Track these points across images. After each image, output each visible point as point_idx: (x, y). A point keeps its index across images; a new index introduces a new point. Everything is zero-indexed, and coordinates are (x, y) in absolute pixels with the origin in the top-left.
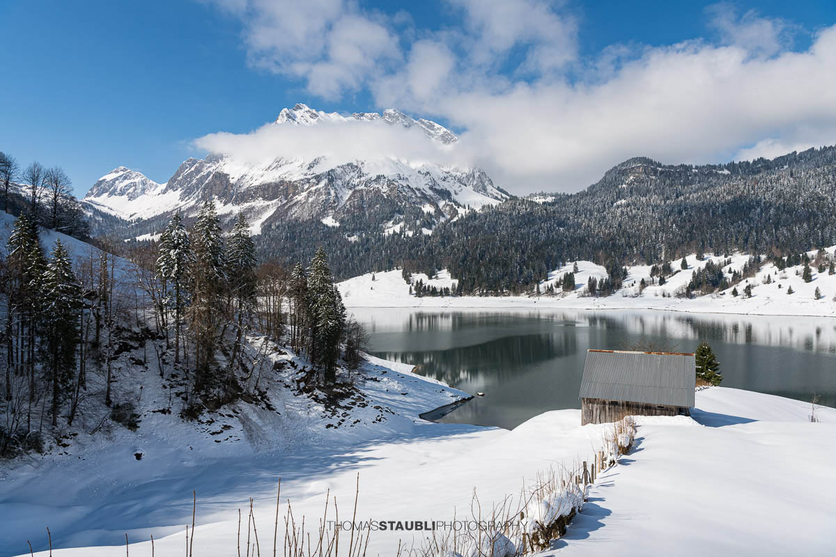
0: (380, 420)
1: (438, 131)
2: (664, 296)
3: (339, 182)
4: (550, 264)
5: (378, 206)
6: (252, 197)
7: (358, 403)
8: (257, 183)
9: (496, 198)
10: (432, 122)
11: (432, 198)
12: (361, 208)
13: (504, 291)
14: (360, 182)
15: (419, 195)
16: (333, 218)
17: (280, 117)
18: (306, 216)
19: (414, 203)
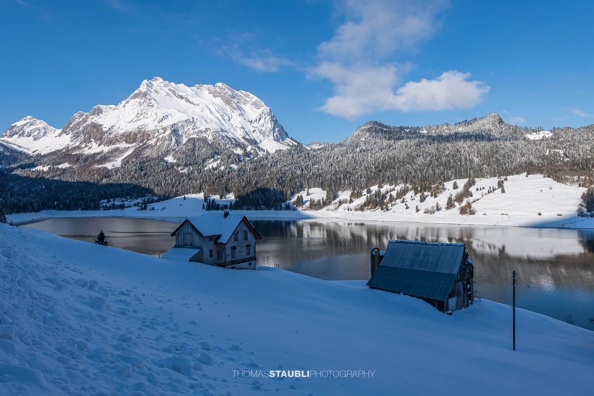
1: (252, 99)
3: (180, 133)
5: (204, 149)
6: (118, 141)
8: (122, 132)
10: (248, 93)
11: (243, 144)
12: (193, 150)
13: (262, 207)
14: (194, 132)
15: (233, 142)
16: (173, 157)
17: (142, 86)
18: (155, 155)
19: (229, 147)
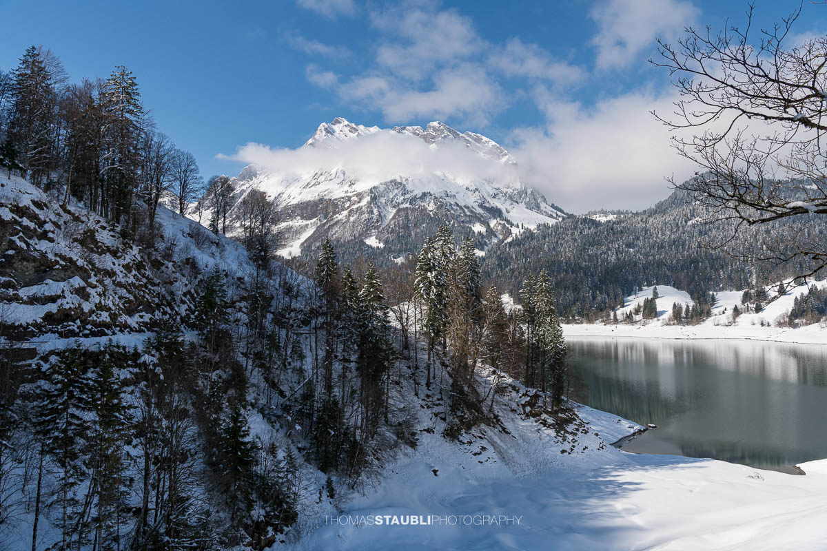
0: (602, 448)
1: (486, 144)
2: (762, 325)
3: (383, 200)
4: (625, 289)
5: (424, 225)
6: (290, 216)
7: (581, 430)
8: (295, 202)
9: (551, 216)
10: (479, 135)
11: (482, 216)
12: (406, 227)
13: (576, 318)
14: (404, 200)
15: (468, 213)
16: (376, 238)
17: (318, 132)
18: (347, 236)
19: (463, 222)
